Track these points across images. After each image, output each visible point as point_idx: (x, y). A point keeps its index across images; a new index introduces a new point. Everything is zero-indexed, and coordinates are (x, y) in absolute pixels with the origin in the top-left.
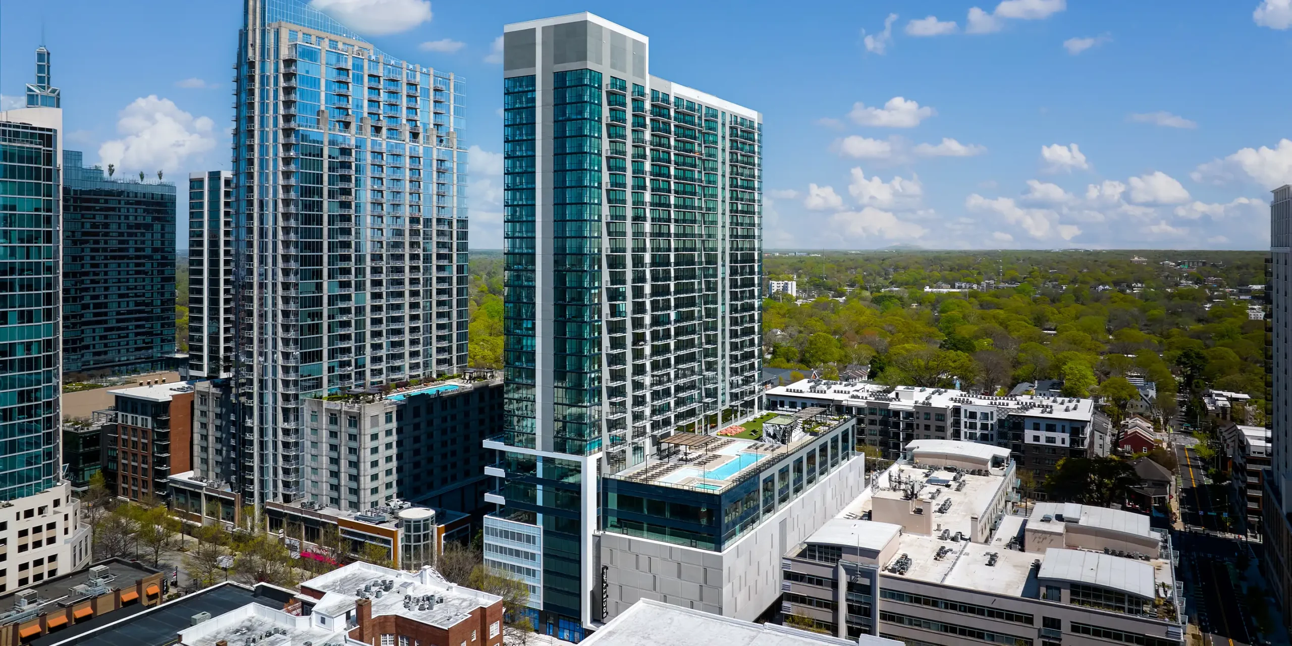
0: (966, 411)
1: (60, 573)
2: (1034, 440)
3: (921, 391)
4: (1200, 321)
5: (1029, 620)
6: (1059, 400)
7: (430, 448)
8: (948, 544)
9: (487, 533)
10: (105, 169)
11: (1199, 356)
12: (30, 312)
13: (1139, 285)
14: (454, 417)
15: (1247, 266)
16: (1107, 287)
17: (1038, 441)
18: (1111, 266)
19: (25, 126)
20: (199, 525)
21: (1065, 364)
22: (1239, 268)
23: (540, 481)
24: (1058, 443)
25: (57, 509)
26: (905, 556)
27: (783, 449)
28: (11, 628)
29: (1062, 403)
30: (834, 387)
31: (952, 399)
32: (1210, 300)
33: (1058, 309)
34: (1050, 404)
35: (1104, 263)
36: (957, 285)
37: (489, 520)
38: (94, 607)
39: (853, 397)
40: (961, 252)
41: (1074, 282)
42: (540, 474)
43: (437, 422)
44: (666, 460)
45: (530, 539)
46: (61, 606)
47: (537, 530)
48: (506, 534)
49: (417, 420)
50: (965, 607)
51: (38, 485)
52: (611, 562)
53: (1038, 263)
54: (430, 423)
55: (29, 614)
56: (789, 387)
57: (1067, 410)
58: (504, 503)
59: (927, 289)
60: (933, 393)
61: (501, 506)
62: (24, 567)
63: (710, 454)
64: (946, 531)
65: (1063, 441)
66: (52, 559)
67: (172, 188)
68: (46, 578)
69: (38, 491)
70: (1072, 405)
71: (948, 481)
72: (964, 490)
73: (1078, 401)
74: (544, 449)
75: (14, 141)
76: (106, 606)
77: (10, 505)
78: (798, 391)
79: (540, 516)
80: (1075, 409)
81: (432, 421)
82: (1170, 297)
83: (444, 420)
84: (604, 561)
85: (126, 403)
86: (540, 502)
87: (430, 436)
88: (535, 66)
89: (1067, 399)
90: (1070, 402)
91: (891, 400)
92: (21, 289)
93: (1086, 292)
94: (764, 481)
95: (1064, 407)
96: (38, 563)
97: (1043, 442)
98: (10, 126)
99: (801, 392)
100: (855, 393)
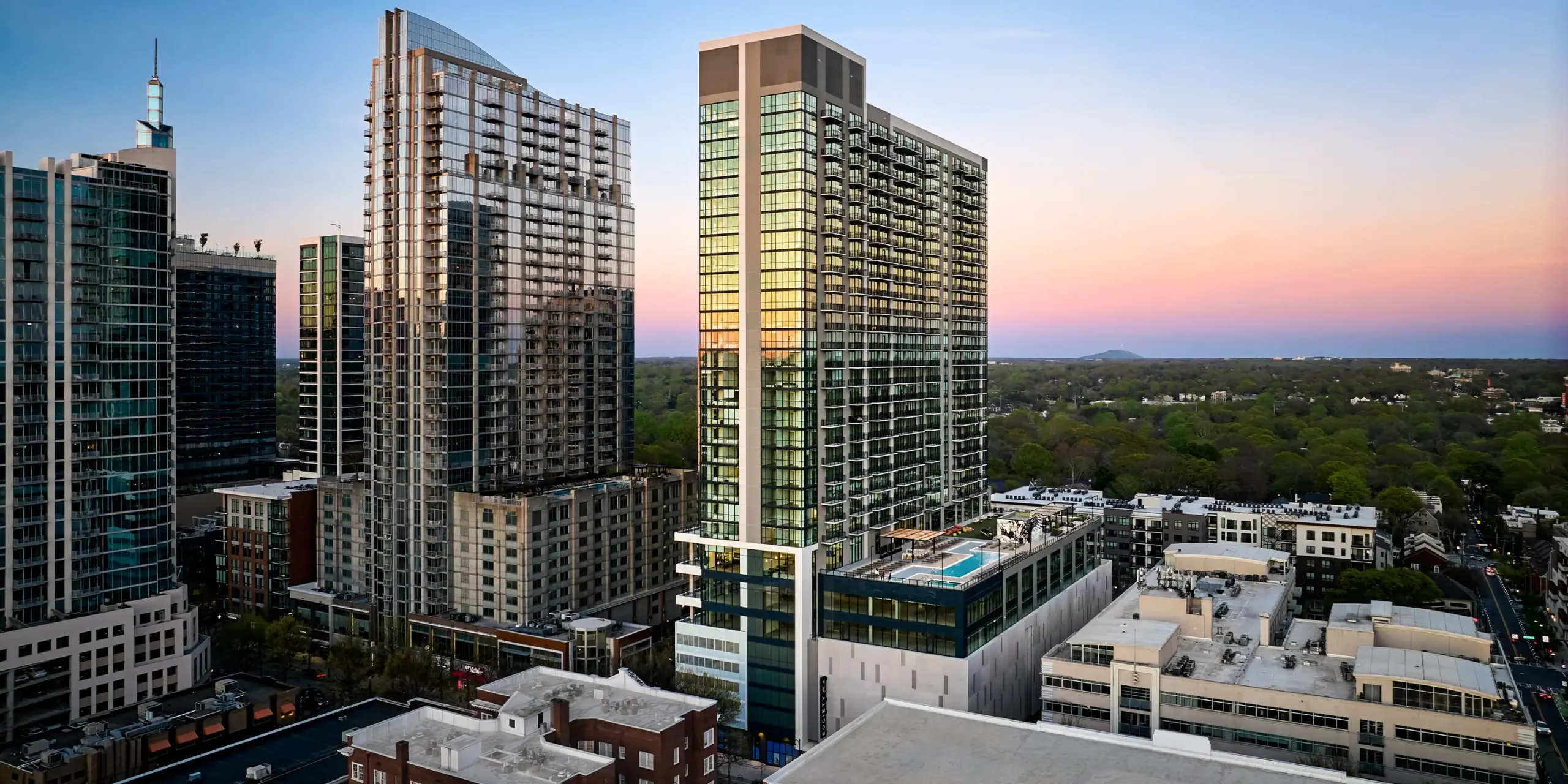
0: (1223, 519)
1: (179, 688)
2: (1308, 552)
3: (1167, 498)
4: (1481, 435)
5: (1343, 724)
6: (1335, 507)
7: (598, 553)
8: (1234, 648)
9: (680, 642)
10: (197, 239)
11: (1490, 467)
12: (143, 384)
13: (1403, 396)
14: (624, 518)
15: (1533, 375)
16: (1364, 399)
17: (1313, 552)
18: (1367, 375)
19: (139, 168)
20: (327, 643)
21: (1331, 474)
22: (1524, 377)
23: (744, 578)
24: (1337, 555)
25: (175, 615)
26: (1186, 658)
27: (1025, 548)
28: (140, 741)
29: (1339, 511)
30: (1061, 495)
31: (1206, 506)
32: (1492, 412)
33: (1308, 422)
34: (1324, 511)
35: (1359, 372)
36: (1182, 396)
37: (682, 628)
38: (225, 723)
39: (1086, 504)
40: (1181, 360)
41: (1324, 391)
42: (744, 570)
43: (605, 522)
44: (888, 558)
45: (732, 647)
46: (189, 721)
47: (740, 637)
48: (702, 642)
49: (583, 519)
50: (1265, 711)
51: (153, 586)
52: (831, 673)
53: (1278, 371)
54: (598, 523)
55: (158, 727)
56: (1009, 493)
57: (1346, 517)
58: (700, 606)
59: (1145, 401)
60: (1182, 501)
61: (696, 610)
62: (142, 678)
63: (938, 553)
64: (1229, 634)
65: (1343, 552)
66: (172, 671)
67: (272, 263)
68: (165, 692)
69: (153, 593)
70: (1351, 513)
71: (1220, 586)
72: (1241, 596)
73: (1358, 509)
74: (748, 540)
75: (128, 184)
76: (238, 723)
77: (127, 606)
78: (1019, 498)
79: (744, 620)
80: (1355, 516)
81: (600, 520)
82: (1441, 409)
83: (613, 520)
84: (822, 672)
85: (237, 502)
86: (744, 603)
87: (598, 538)
88: (737, 89)
89: (1344, 507)
90: (1348, 509)
91: (1133, 507)
92: (135, 357)
93: (1339, 404)
94: (1007, 580)
95: (1342, 514)
96: (157, 675)
97: (1319, 553)
98: (123, 167)
99: (1024, 498)
100: (1089, 501)
